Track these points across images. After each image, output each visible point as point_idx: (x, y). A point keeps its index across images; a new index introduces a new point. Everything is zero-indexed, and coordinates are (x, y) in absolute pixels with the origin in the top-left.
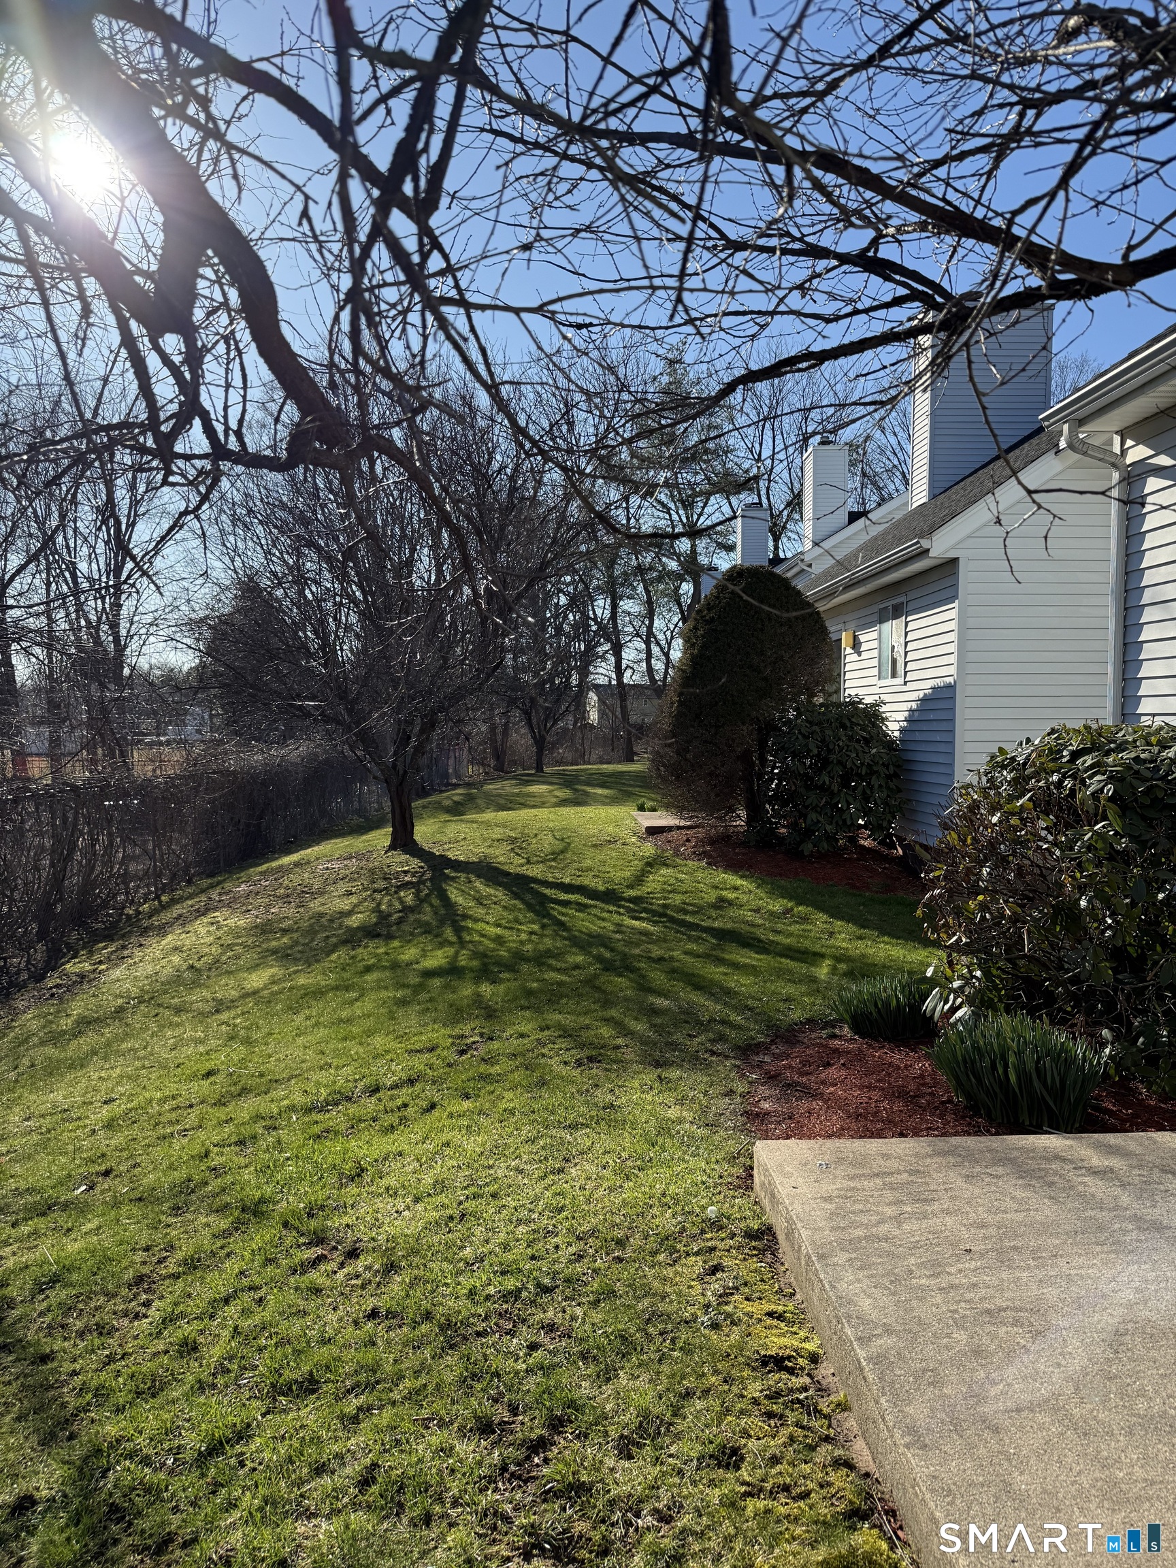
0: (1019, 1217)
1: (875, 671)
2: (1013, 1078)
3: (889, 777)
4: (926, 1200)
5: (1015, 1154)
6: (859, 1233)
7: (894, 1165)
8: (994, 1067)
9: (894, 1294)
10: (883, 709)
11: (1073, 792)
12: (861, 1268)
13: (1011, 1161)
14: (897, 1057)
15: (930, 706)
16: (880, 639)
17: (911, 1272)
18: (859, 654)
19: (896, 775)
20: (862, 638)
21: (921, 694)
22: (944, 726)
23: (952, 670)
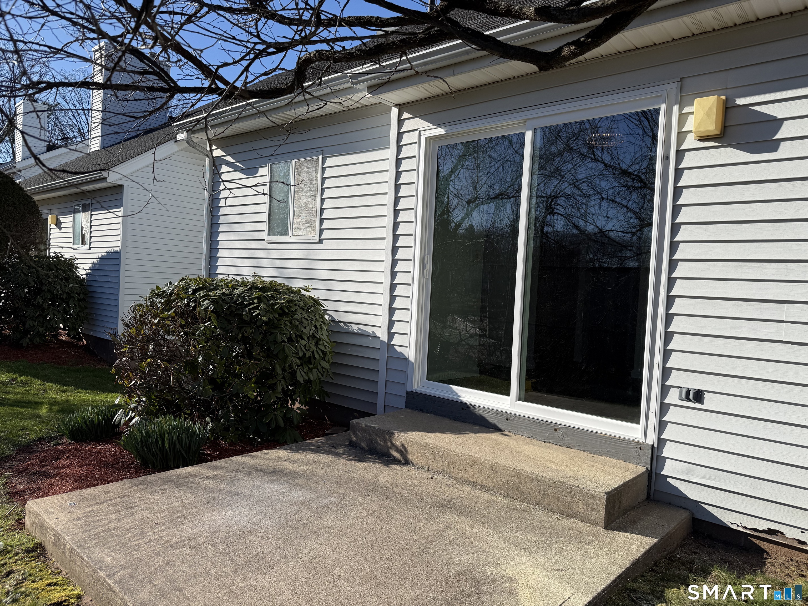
0: (178, 504)
1: (71, 240)
2: (167, 445)
3: (79, 300)
4: (132, 507)
5: (172, 478)
6: (99, 530)
7: (112, 495)
8: (157, 441)
9: (123, 552)
10: (76, 262)
11: (194, 308)
12: (104, 545)
13: (172, 481)
14: (98, 448)
15: (106, 262)
16: (74, 222)
17: (130, 540)
18: (60, 229)
19: (84, 300)
20: (62, 220)
21: (100, 255)
22: (113, 274)
23: (119, 244)
